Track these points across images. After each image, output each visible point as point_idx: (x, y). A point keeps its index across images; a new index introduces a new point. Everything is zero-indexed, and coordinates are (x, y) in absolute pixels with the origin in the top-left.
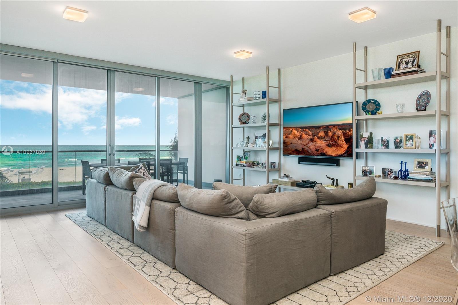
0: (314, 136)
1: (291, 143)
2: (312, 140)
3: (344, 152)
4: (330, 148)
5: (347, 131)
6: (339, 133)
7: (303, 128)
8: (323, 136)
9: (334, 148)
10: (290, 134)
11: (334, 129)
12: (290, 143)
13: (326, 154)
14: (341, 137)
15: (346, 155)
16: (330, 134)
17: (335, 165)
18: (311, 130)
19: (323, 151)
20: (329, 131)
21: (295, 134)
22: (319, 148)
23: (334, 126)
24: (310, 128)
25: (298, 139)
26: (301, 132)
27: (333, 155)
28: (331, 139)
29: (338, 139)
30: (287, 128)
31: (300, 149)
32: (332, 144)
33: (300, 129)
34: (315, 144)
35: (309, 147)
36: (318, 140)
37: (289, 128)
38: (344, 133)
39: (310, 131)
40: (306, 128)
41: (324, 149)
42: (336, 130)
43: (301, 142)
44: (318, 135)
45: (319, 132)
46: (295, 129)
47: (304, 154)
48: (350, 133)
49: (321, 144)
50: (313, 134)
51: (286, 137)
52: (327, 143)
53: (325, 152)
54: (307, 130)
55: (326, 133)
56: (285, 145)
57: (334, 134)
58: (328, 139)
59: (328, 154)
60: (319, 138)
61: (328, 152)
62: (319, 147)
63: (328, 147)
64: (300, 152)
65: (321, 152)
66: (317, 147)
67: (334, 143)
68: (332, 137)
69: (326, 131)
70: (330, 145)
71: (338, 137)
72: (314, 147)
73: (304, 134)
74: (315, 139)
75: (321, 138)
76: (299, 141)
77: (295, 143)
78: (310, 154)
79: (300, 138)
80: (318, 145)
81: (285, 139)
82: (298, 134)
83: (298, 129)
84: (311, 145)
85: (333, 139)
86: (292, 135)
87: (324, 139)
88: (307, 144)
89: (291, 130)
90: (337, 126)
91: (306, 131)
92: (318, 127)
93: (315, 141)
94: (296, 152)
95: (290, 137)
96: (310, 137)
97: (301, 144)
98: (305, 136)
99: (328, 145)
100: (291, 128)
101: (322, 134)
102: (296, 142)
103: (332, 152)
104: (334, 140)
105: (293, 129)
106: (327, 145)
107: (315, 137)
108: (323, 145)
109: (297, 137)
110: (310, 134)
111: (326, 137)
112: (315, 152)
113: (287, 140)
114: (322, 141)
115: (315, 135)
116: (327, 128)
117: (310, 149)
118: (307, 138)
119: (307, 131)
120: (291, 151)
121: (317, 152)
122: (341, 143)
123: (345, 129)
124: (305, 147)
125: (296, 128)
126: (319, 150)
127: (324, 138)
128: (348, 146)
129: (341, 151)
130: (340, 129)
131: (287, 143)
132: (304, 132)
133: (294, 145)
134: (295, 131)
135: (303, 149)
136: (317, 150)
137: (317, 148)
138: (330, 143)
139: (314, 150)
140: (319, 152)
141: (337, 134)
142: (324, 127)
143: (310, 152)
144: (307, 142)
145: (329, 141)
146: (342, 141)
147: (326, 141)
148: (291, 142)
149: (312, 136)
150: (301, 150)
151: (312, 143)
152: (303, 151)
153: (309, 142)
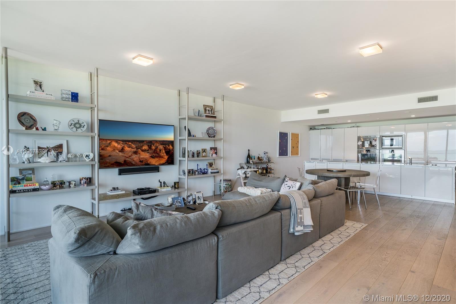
0: (137, 149)
1: (110, 156)
2: (136, 153)
3: (165, 161)
4: (154, 159)
5: (167, 146)
6: (161, 147)
7: (125, 141)
8: (147, 150)
9: (157, 159)
10: (107, 146)
11: (157, 144)
12: (108, 156)
13: (150, 164)
14: (163, 150)
15: (167, 163)
16: (153, 148)
17: (157, 171)
18: (135, 144)
19: (147, 162)
20: (152, 145)
21: (114, 146)
22: (143, 160)
23: (156, 141)
24: (133, 141)
25: (119, 151)
26: (123, 145)
27: (157, 164)
28: (154, 152)
29: (160, 152)
30: (104, 140)
31: (122, 161)
32: (155, 156)
33: (122, 142)
34: (139, 156)
35: (132, 159)
36: (142, 153)
37: (106, 140)
38: (164, 148)
39: (133, 144)
40: (129, 141)
41: (148, 160)
42: (158, 145)
43: (123, 154)
44: (142, 149)
45: (143, 145)
46: (115, 141)
47: (127, 166)
48: (169, 148)
49: (145, 156)
50: (136, 147)
51: (102, 149)
52: (151, 155)
53: (149, 162)
54: (130, 143)
55: (150, 147)
56: (101, 158)
57: (157, 148)
58: (152, 152)
59: (152, 164)
60: (143, 151)
61: (152, 163)
62: (143, 158)
63: (152, 158)
64: (122, 164)
65: (145, 163)
66: (142, 158)
67: (157, 155)
68: (155, 150)
69: (149, 145)
70: (153, 156)
71: (160, 150)
72: (138, 159)
73: (126, 147)
74: (139, 151)
75: (145, 151)
76: (121, 154)
77: (114, 156)
78: (134, 165)
79: (122, 150)
80: (142, 157)
81: (101, 151)
82: (119, 147)
83: (119, 142)
84: (134, 157)
85: (156, 151)
86: (111, 147)
87: (148, 152)
88: (130, 156)
89: (109, 142)
90: (159, 142)
91: (128, 144)
92: (142, 142)
93: (139, 154)
94: (116, 164)
95: (108, 149)
96: (133, 150)
97: (123, 156)
98: (127, 149)
99: (152, 157)
100: (108, 140)
101: (145, 147)
102: (117, 154)
103: (155, 162)
104: (157, 153)
105: (112, 142)
106: (150, 157)
107: (139, 150)
108: (147, 156)
109: (117, 149)
110: (133, 147)
111: (149, 150)
112: (140, 163)
113: (103, 152)
114: (146, 153)
115: (139, 148)
116: (150, 143)
117: (134, 160)
118: (130, 151)
119: (130, 145)
120: (109, 163)
121: (141, 163)
122: (163, 155)
123: (165, 145)
124: (127, 159)
125: (117, 141)
126: (144, 161)
127: (148, 151)
128: (168, 157)
129: (163, 161)
130: (161, 144)
131: (103, 155)
132: (126, 145)
133: (113, 157)
134: (115, 144)
135: (125, 161)
136: (141, 161)
137: (141, 160)
138: (154, 155)
139: (138, 161)
140: (144, 163)
141: (159, 148)
142: (148, 141)
143: (133, 163)
144: (130, 154)
145: (152, 153)
146: (163, 153)
147: (150, 153)
148: (109, 154)
149: (135, 149)
150: (123, 163)
151: (136, 156)
152: (126, 163)
153: (133, 154)
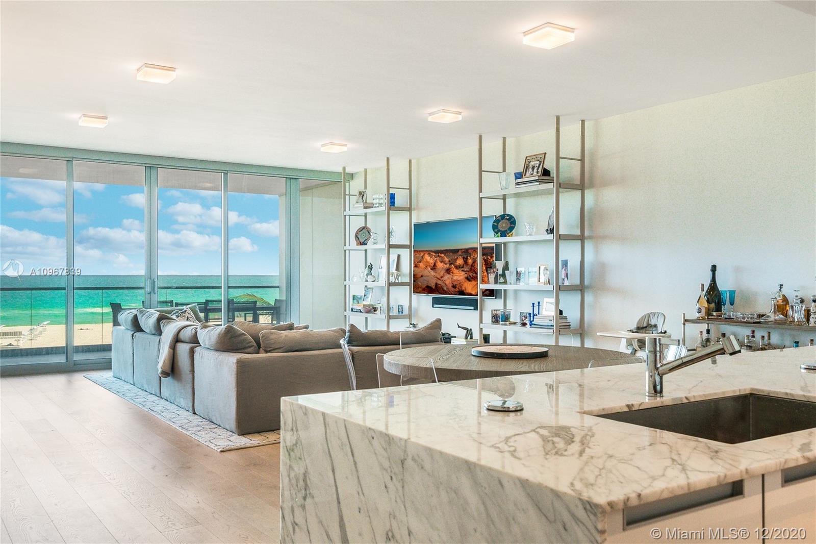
0: (451, 264)
1: (422, 276)
2: (448, 271)
4: (470, 283)
5: (489, 257)
7: (438, 252)
8: (462, 265)
10: (421, 262)
11: (475, 254)
13: (465, 291)
16: (470, 261)
17: (472, 308)
18: (448, 255)
19: (461, 287)
20: (469, 257)
21: (427, 261)
22: (456, 283)
23: (474, 249)
24: (446, 252)
25: (431, 269)
26: (435, 259)
27: (473, 293)
28: (470, 270)
30: (418, 252)
31: (433, 283)
32: (472, 276)
33: (434, 254)
34: (451, 276)
35: (444, 282)
36: (455, 271)
37: (420, 251)
38: (485, 260)
39: (446, 256)
40: (442, 252)
41: (463, 285)
43: (435, 274)
44: (456, 263)
45: (457, 258)
47: (439, 293)
48: (491, 260)
49: (459, 276)
50: (449, 261)
51: (416, 266)
53: (463, 289)
55: (465, 260)
56: (416, 280)
57: (474, 261)
58: (468, 270)
59: (468, 292)
60: (457, 267)
61: (467, 290)
62: (457, 280)
63: (467, 281)
64: (434, 289)
65: (459, 289)
66: (455, 281)
67: (474, 275)
68: (472, 265)
69: (465, 256)
70: (469, 277)
72: (451, 281)
73: (438, 261)
74: (452, 269)
75: (459, 268)
76: (432, 273)
77: (426, 276)
78: (445, 293)
79: (434, 268)
80: (455, 278)
81: (416, 269)
82: (432, 261)
83: (432, 253)
84: (447, 278)
85: (473, 268)
86: (424, 263)
87: (463, 269)
88: (442, 277)
89: (422, 254)
92: (455, 251)
93: (452, 273)
94: (429, 289)
95: (421, 266)
96: (446, 266)
97: (434, 276)
98: (439, 264)
99: (468, 279)
100: (422, 251)
101: (460, 261)
102: (429, 274)
103: (472, 289)
104: (474, 271)
105: (424, 254)
106: (466, 278)
107: (453, 265)
108: (462, 278)
109: (430, 266)
110: (446, 261)
111: (465, 266)
112: (452, 289)
113: (418, 270)
114: (460, 272)
116: (466, 253)
117: (446, 284)
118: (443, 268)
119: (442, 257)
120: (421, 288)
121: (454, 290)
123: (487, 255)
124: (439, 282)
125: (429, 252)
126: (457, 286)
127: (463, 267)
131: (417, 275)
132: (439, 258)
134: (427, 257)
135: (436, 284)
136: (454, 287)
137: (454, 284)
138: (470, 274)
139: (450, 286)
140: (457, 290)
142: (463, 250)
143: (445, 289)
144: (442, 273)
145: (469, 272)
147: (465, 271)
148: (421, 274)
149: (448, 265)
150: (435, 287)
151: (448, 276)
152: (438, 288)
153: (445, 274)
